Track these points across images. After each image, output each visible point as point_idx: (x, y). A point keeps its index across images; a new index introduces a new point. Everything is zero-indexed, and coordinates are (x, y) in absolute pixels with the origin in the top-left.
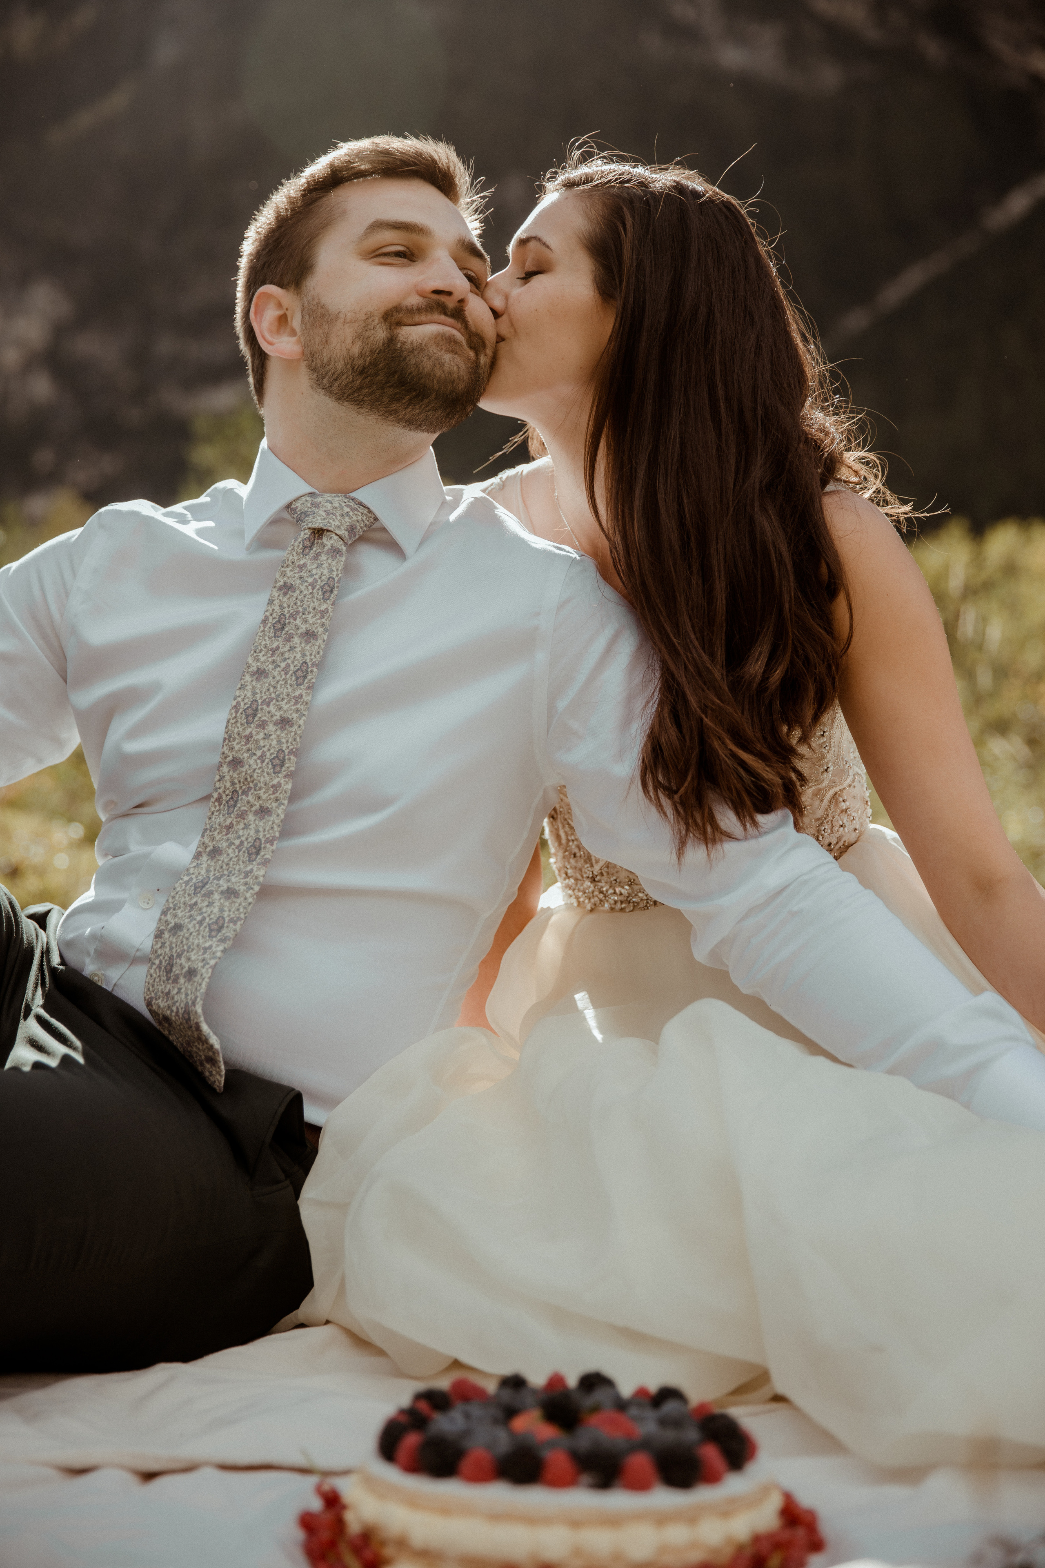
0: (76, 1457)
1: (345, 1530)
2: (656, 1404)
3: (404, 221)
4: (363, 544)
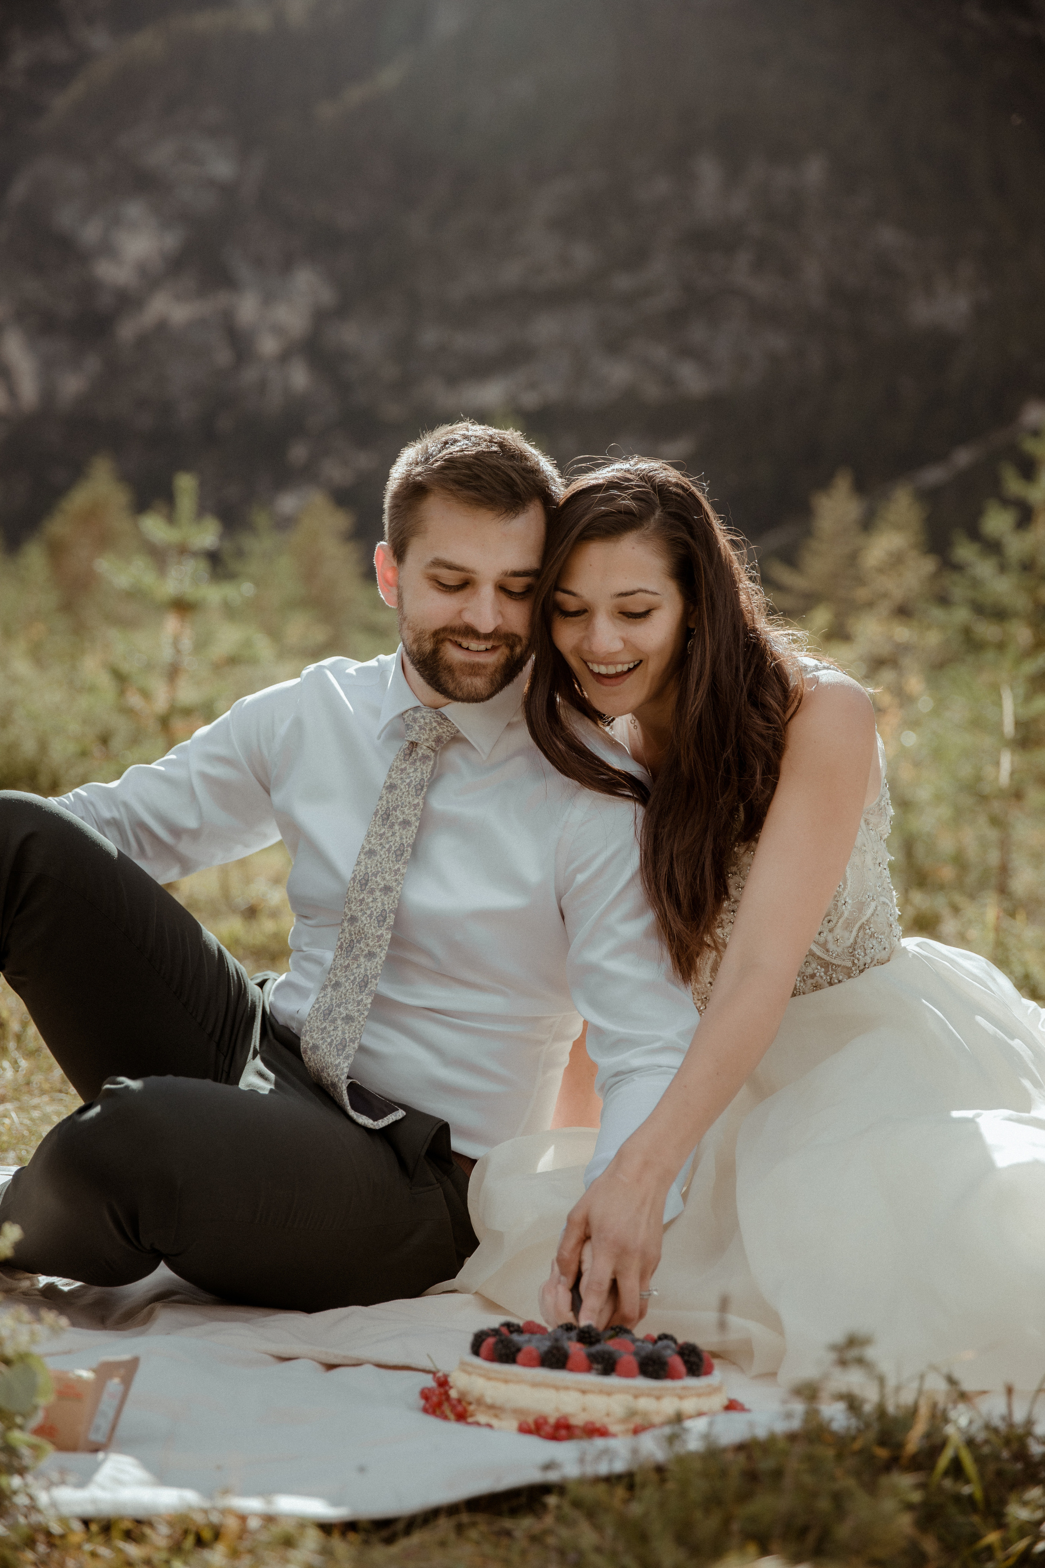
0: (286, 1351)
1: (448, 1398)
2: (655, 1342)
3: (458, 561)
4: (445, 748)
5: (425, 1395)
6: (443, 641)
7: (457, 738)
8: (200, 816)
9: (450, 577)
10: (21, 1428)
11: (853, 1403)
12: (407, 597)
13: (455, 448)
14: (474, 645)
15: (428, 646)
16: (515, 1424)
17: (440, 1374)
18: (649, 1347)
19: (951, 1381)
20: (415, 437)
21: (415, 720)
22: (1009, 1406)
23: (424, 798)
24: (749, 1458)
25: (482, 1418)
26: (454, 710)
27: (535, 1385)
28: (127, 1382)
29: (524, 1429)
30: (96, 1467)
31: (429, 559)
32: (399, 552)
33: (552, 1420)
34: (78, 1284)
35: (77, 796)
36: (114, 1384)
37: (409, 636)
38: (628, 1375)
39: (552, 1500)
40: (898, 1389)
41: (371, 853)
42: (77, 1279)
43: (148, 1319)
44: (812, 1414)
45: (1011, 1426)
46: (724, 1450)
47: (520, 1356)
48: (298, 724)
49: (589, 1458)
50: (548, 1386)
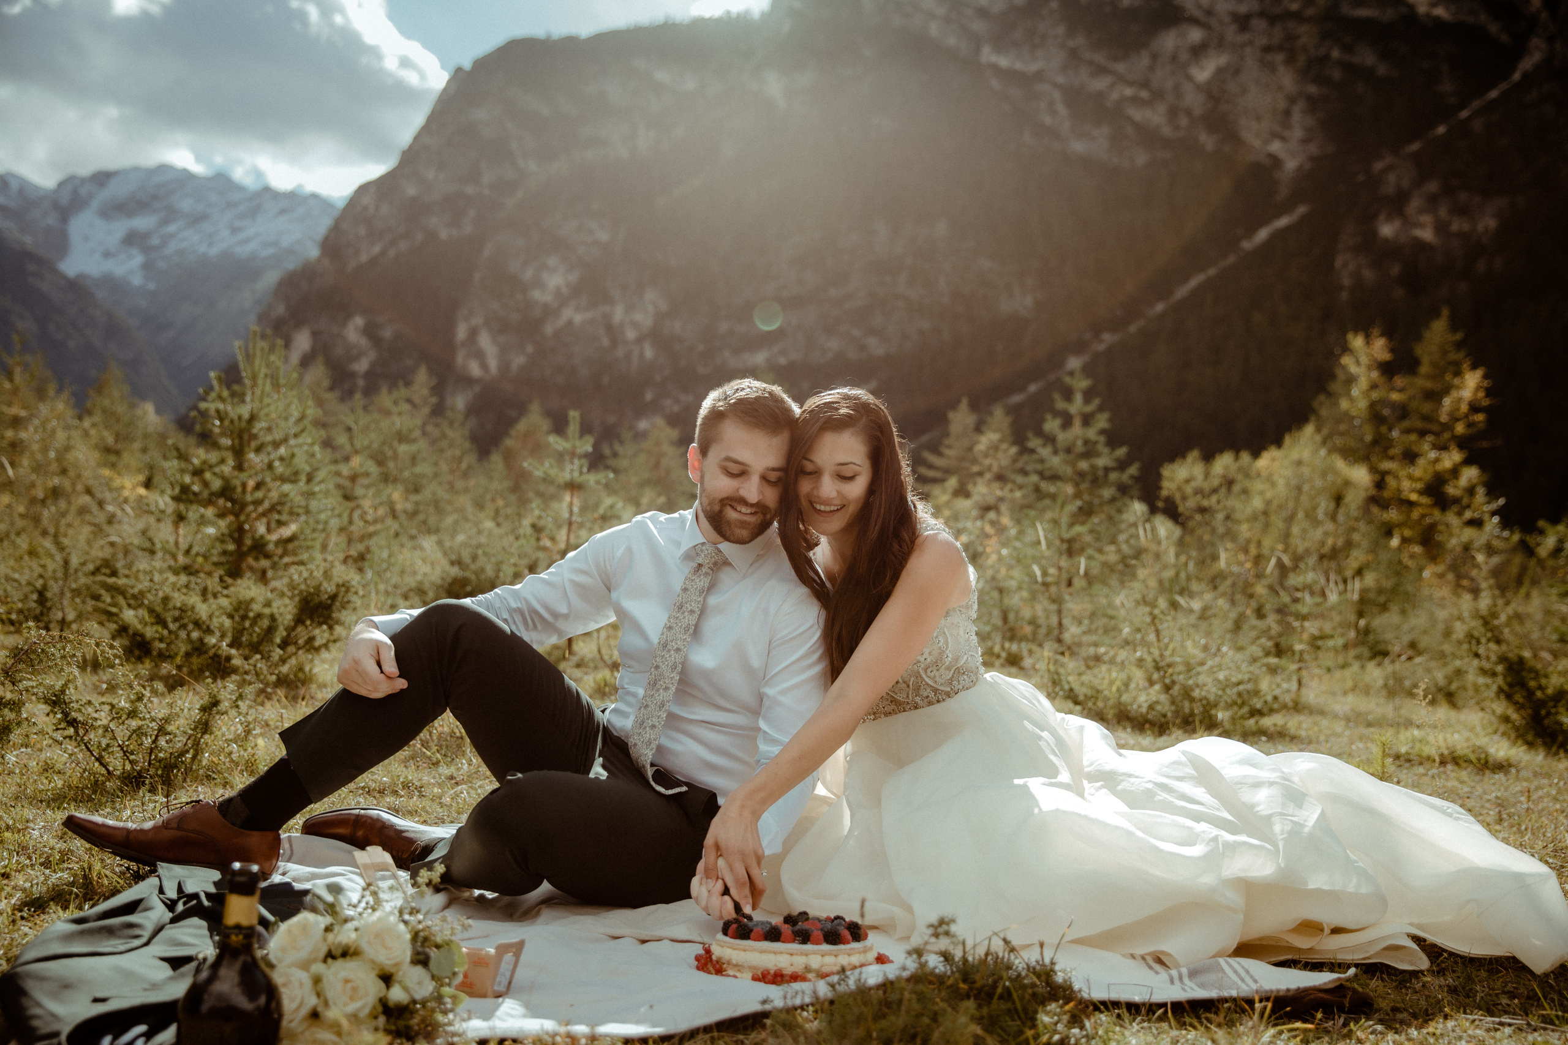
1: (711, 960)
2: (833, 921)
3: (740, 459)
4: (718, 569)
5: (698, 958)
6: (725, 505)
7: (726, 563)
8: (569, 605)
9: (734, 468)
10: (449, 985)
11: (946, 956)
12: (707, 478)
13: (743, 393)
14: (744, 510)
15: (717, 508)
16: (750, 975)
17: (706, 946)
18: (829, 925)
19: (1006, 941)
20: (719, 384)
21: (702, 551)
22: (1042, 954)
23: (705, 599)
24: (885, 992)
25: (731, 972)
26: (725, 547)
27: (762, 952)
28: (517, 955)
29: (755, 978)
30: (498, 1006)
31: (723, 455)
32: (704, 451)
33: (772, 972)
34: (496, 894)
35: (496, 593)
36: (509, 957)
37: (706, 501)
38: (817, 943)
39: (768, 1022)
40: (975, 946)
41: (670, 628)
42: (495, 892)
43: (538, 914)
44: (923, 965)
45: (1044, 965)
46: (870, 989)
47: (752, 935)
48: (629, 550)
49: (789, 996)
50: (770, 952)
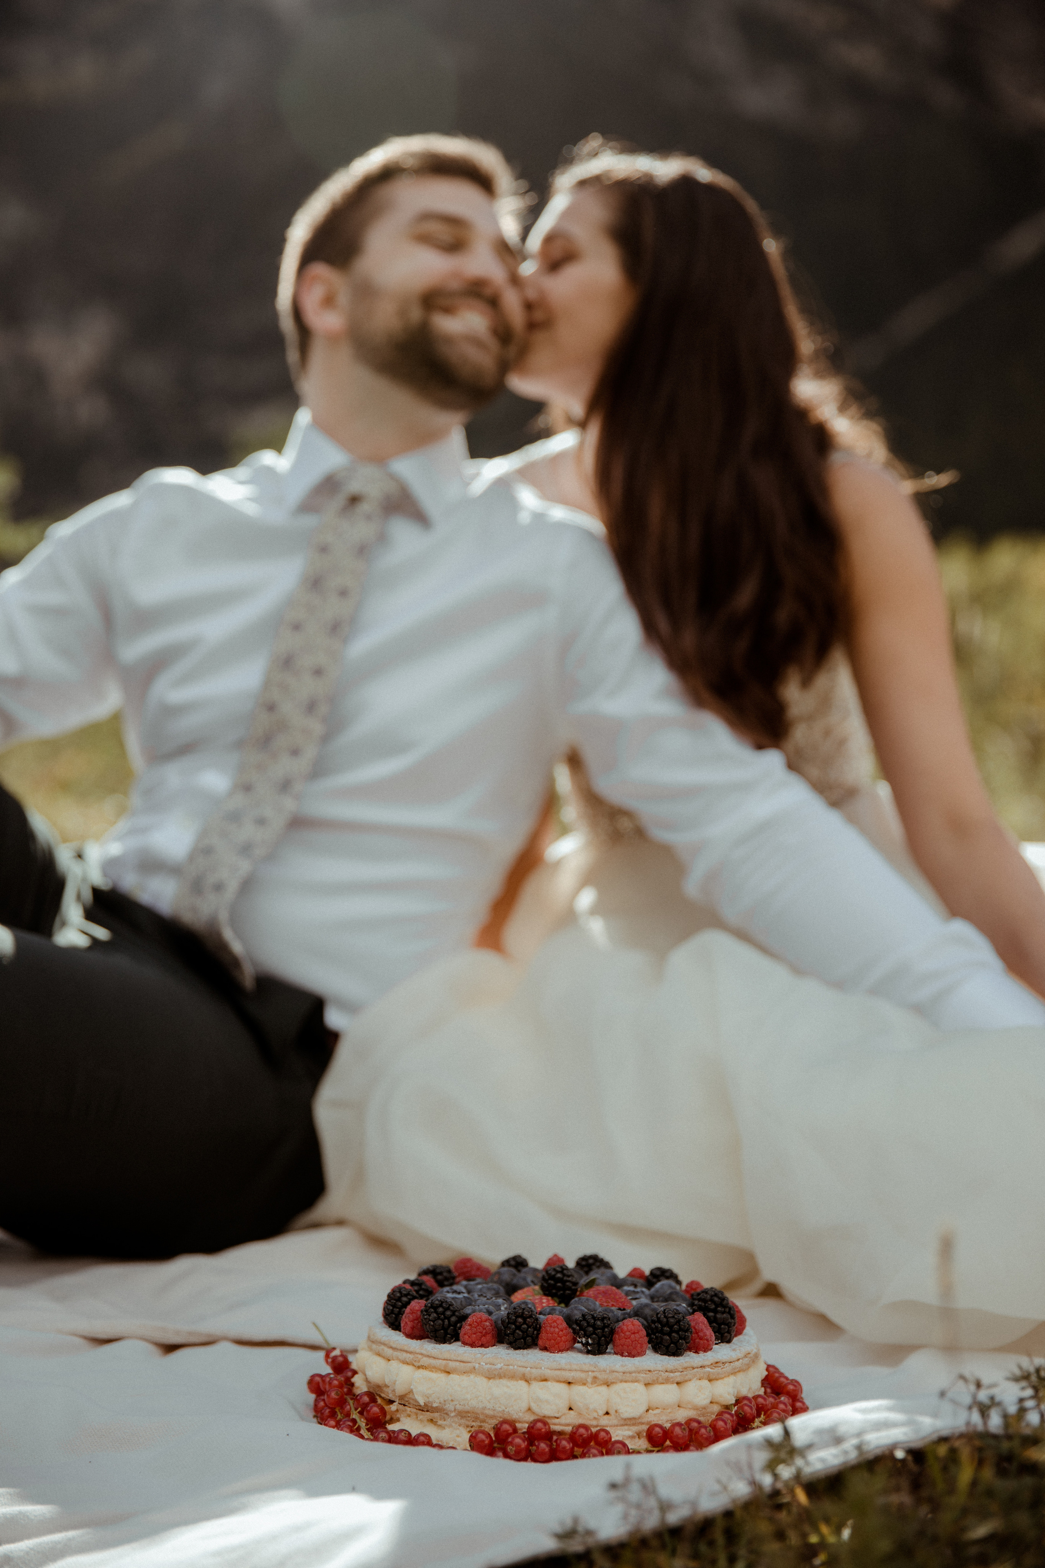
0: (102, 1329)
5: (316, 1385)
16: (464, 1437)
17: (336, 1353)
25: (412, 1428)
29: (480, 1445)
33: (523, 1427)
38: (633, 1352)
47: (464, 1329)
50: (513, 1377)
